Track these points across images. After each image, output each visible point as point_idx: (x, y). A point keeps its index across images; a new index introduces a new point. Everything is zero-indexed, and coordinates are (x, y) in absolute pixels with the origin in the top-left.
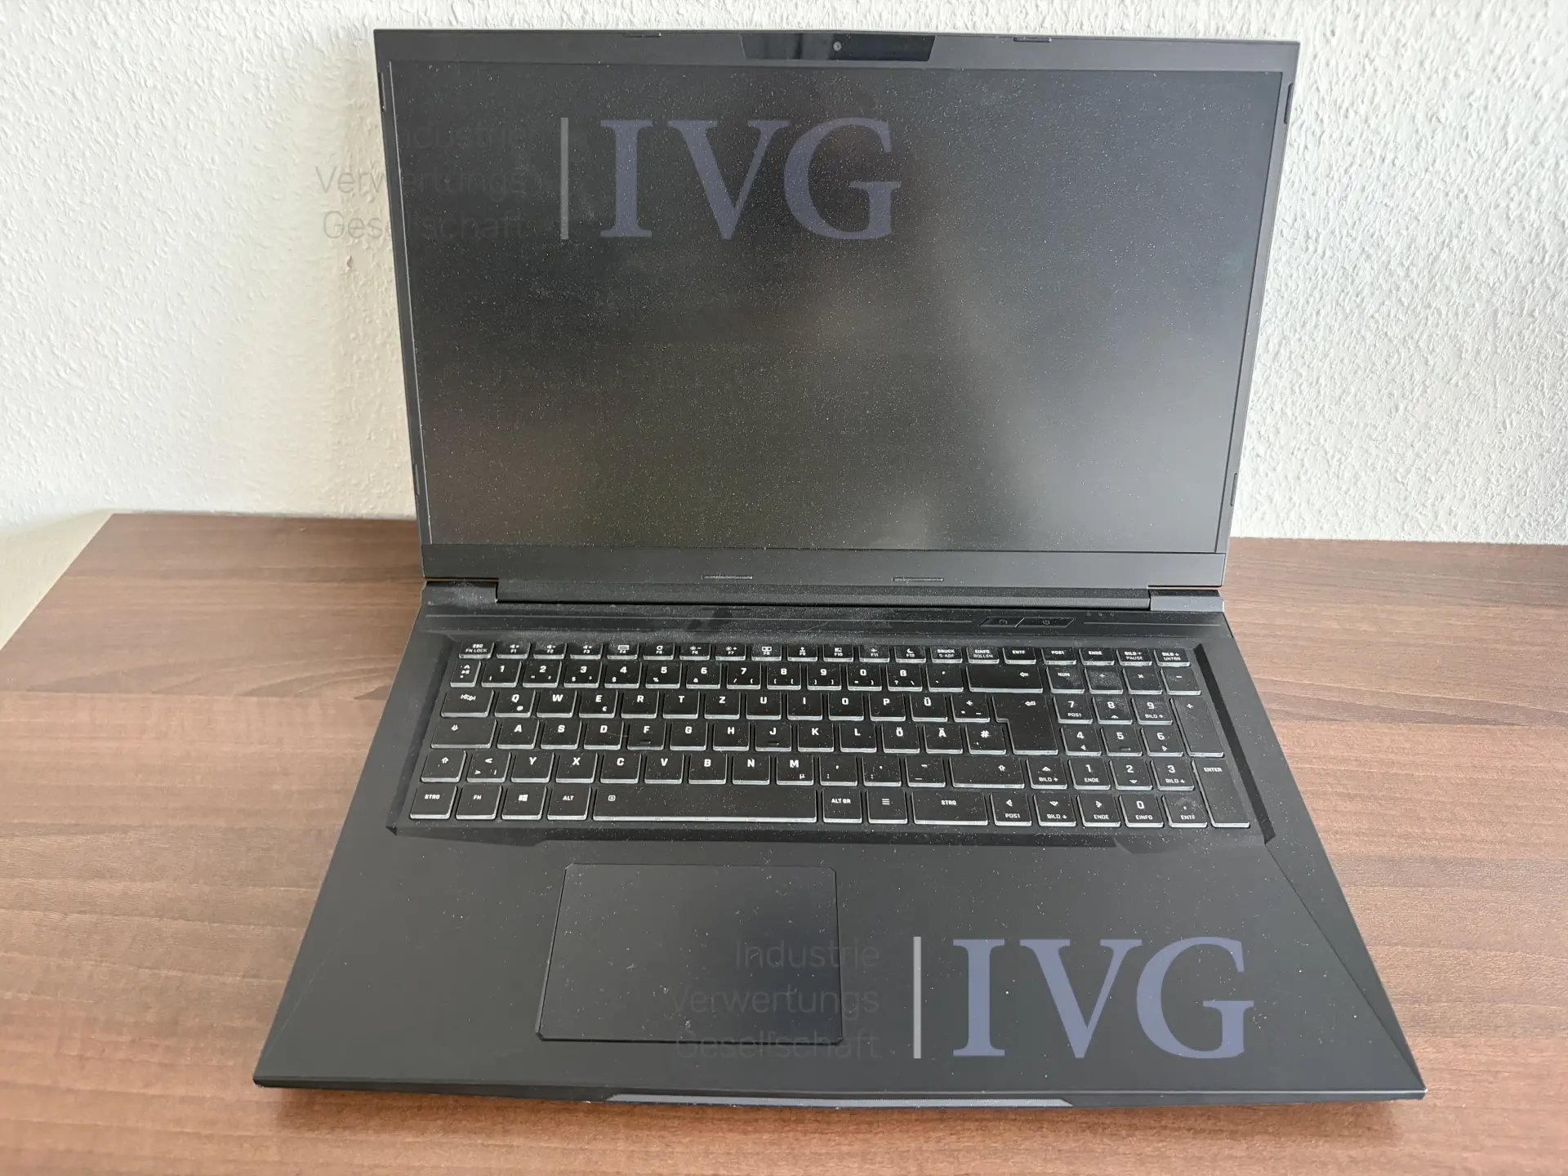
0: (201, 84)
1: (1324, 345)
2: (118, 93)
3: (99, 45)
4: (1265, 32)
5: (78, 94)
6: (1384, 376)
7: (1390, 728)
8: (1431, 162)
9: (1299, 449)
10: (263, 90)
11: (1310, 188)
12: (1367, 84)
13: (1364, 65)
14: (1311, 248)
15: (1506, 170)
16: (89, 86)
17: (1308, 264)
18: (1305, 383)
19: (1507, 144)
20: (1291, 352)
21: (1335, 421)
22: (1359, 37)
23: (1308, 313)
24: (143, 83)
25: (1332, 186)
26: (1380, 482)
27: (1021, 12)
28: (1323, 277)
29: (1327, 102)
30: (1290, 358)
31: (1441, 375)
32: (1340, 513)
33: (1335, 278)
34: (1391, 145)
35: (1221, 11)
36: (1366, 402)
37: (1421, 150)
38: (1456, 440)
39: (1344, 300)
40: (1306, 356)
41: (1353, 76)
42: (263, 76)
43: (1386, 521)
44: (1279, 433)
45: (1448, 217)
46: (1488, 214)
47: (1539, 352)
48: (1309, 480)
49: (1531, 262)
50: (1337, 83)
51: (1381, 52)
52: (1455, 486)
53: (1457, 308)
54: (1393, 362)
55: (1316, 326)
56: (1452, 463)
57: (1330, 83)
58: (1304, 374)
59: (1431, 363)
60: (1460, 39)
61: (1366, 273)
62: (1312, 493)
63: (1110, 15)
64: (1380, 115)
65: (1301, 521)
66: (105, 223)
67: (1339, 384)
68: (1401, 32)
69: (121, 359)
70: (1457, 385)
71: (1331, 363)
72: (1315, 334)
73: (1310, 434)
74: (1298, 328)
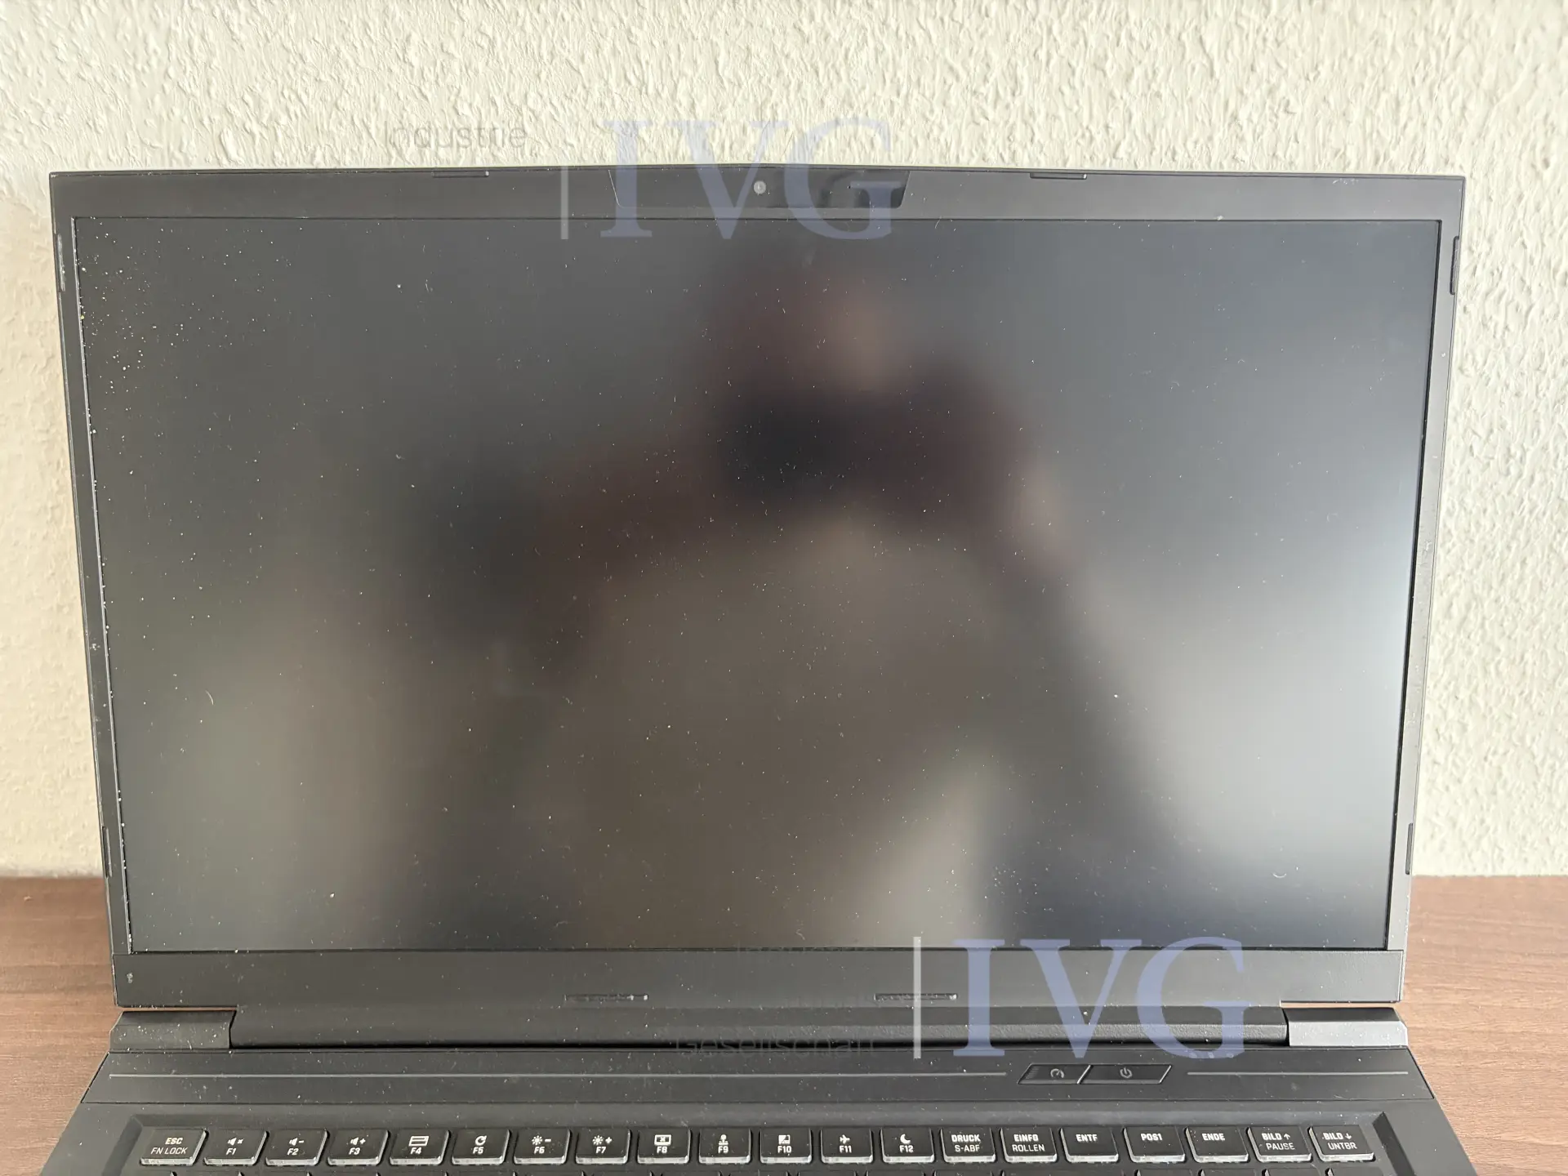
1: (1532, 608)
4: (1446, 162)
9: (1495, 753)
14: (1514, 471)
17: (1509, 493)
18: (1504, 661)
20: (1484, 618)
21: (1546, 713)
23: (1509, 563)
25: (1544, 384)
27: (1083, 136)
28: (1531, 512)
29: (1536, 262)
30: (1482, 626)
32: (1552, 842)
33: (1548, 513)
35: (1381, 131)
39: (1560, 544)
40: (1506, 624)
44: (1464, 728)
48: (1509, 795)
50: (1551, 235)
55: (1521, 580)
57: (1542, 235)
58: (1503, 649)
62: (1513, 813)
63: (1216, 139)
65: (1497, 851)
67: (1552, 662)
71: (1541, 633)
72: (1519, 591)
73: (1511, 730)
74: (1495, 585)
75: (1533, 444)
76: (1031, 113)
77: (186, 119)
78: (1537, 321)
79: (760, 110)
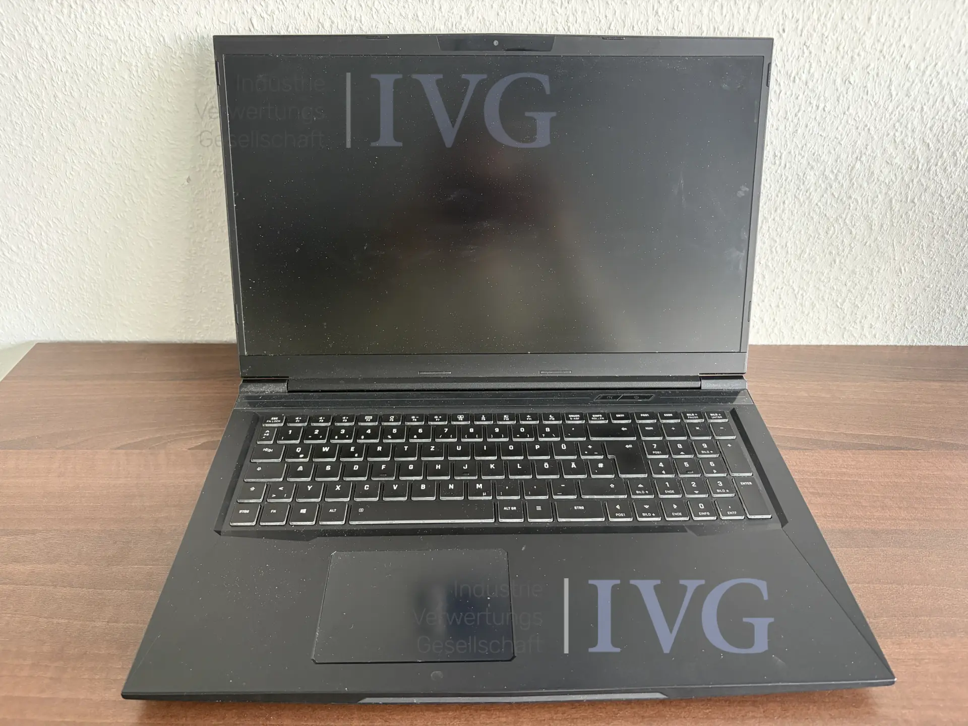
0: (95, 69)
1: (789, 223)
2: (44, 76)
3: (33, 44)
4: (743, 30)
5: (20, 77)
6: (826, 241)
7: (842, 454)
8: (846, 108)
9: (778, 288)
10: (135, 74)
11: (775, 126)
12: (806, 62)
13: (803, 50)
14: (777, 162)
15: (892, 113)
16: (26, 71)
17: (776, 172)
18: (779, 246)
19: (891, 96)
21: (798, 269)
22: (799, 34)
24: (60, 70)
25: (788, 124)
26: (827, 309)
27: (597, 20)
28: (786, 180)
29: (782, 72)
30: (769, 230)
31: (860, 240)
32: (805, 329)
33: (793, 181)
34: (822, 98)
35: (716, 18)
36: (816, 258)
37: (841, 101)
38: (872, 281)
39: (799, 194)
40: (778, 230)
41: (797, 57)
42: (134, 64)
43: (833, 333)
44: (764, 277)
45: (859, 142)
46: (883, 140)
47: (919, 224)
48: (785, 307)
49: (911, 169)
50: (787, 61)
51: (813, 42)
52: (873, 310)
53: (867, 199)
54: (831, 232)
55: (783, 211)
56: (870, 295)
57: (784, 61)
58: (778, 240)
59: (854, 233)
60: (860, 33)
61: (811, 177)
62: (787, 316)
63: (650, 21)
64: (815, 80)
65: (781, 334)
66: (35, 157)
67: (799, 247)
68: (824, 28)
69: (43, 243)
70: (870, 246)
71: (794, 233)
72: (783, 216)
73: (783, 278)
74: (773, 212)
75: (785, 150)
76: (576, 10)
77: (237, 12)
78: (783, 97)
79: (467, 10)
